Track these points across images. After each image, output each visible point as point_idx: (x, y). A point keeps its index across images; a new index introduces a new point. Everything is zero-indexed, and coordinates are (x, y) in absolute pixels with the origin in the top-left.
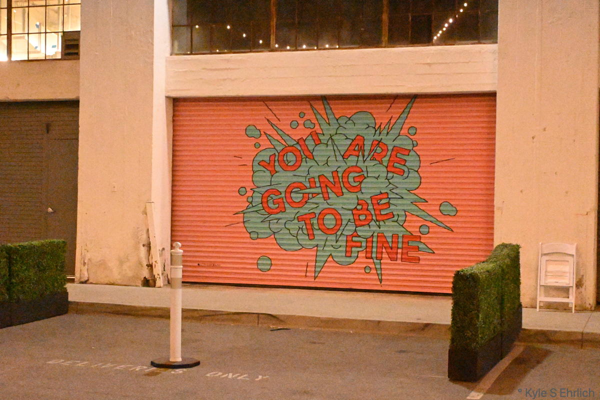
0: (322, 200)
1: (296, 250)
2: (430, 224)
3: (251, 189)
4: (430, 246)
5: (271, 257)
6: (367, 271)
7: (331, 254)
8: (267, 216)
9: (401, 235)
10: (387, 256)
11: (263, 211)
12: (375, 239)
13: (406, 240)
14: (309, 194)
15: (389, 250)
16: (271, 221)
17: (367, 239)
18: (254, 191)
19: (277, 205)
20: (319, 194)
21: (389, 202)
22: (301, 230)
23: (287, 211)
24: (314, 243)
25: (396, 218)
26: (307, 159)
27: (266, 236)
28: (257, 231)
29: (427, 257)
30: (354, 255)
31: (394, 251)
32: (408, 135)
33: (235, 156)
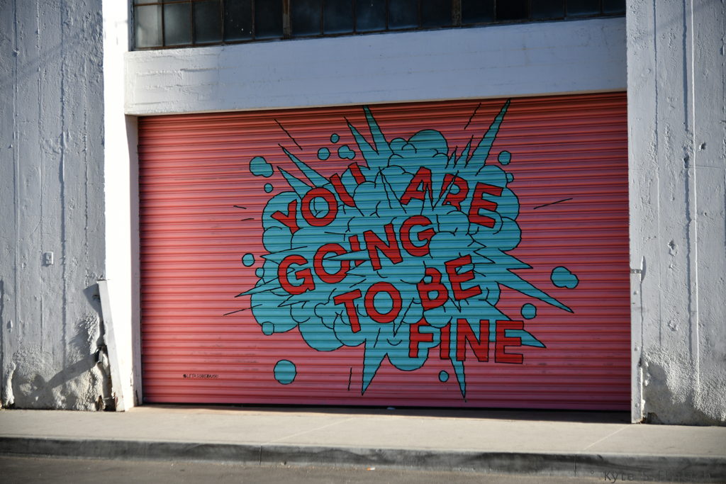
0: (371, 271)
1: (333, 350)
2: (537, 303)
3: (261, 256)
4: (539, 338)
5: (294, 361)
6: (444, 378)
7: (387, 354)
8: (286, 298)
9: (492, 321)
10: (473, 355)
11: (281, 289)
12: (453, 329)
13: (501, 329)
14: (350, 260)
15: (476, 346)
16: (293, 306)
17: (441, 328)
18: (266, 259)
19: (301, 281)
20: (364, 261)
21: (473, 270)
22: (339, 318)
23: (317, 289)
24: (360, 337)
25: (484, 296)
26: (346, 207)
27: (285, 329)
28: (273, 321)
29: (535, 355)
30: (422, 354)
31: (483, 346)
32: (499, 165)
33: (235, 206)
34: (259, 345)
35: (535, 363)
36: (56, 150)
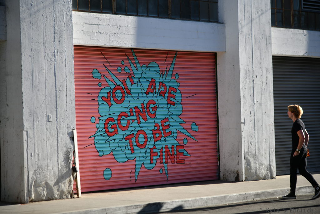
0: (137, 125)
1: (125, 162)
2: (188, 138)
3: (98, 118)
4: (189, 152)
5: (112, 168)
6: (161, 172)
7: (143, 162)
8: (108, 138)
9: (175, 146)
10: (170, 161)
11: (106, 134)
12: (164, 150)
13: (178, 149)
14: (130, 120)
15: (171, 157)
16: (110, 142)
17: (160, 150)
18: (100, 119)
19: (113, 130)
20: (135, 120)
21: (169, 124)
22: (126, 147)
23: (120, 133)
24: (134, 155)
25: (173, 135)
26: (128, 95)
27: (108, 153)
28: (103, 149)
29: (188, 159)
30: (155, 161)
31: (173, 157)
32: (175, 79)
33: (87, 93)
34: (98, 162)
35: (188, 163)
36: (52, 59)
